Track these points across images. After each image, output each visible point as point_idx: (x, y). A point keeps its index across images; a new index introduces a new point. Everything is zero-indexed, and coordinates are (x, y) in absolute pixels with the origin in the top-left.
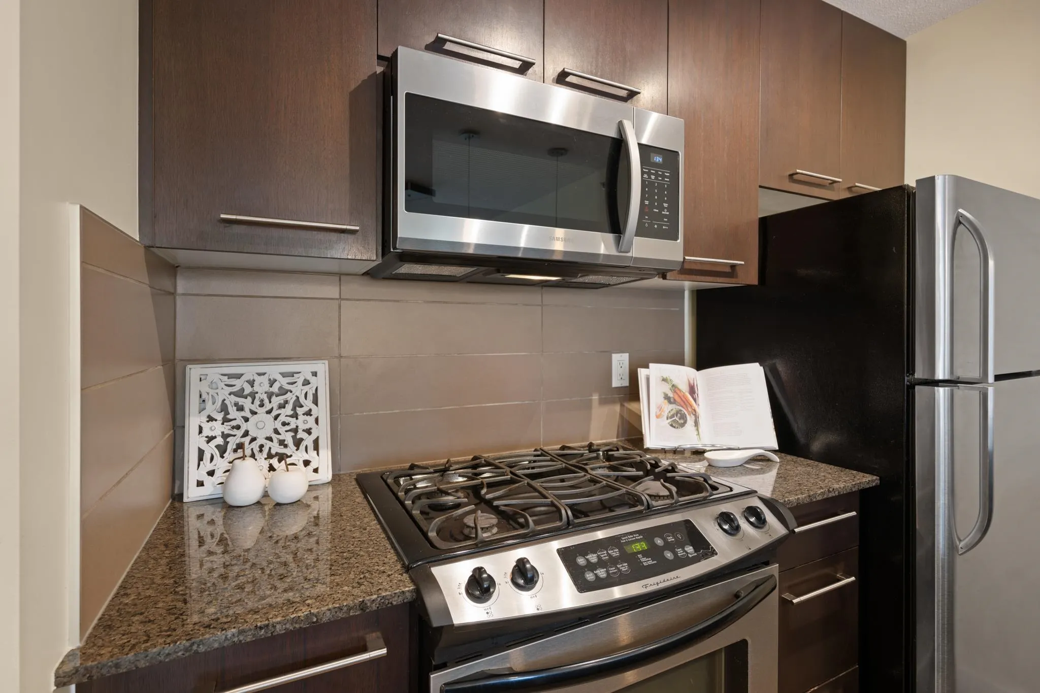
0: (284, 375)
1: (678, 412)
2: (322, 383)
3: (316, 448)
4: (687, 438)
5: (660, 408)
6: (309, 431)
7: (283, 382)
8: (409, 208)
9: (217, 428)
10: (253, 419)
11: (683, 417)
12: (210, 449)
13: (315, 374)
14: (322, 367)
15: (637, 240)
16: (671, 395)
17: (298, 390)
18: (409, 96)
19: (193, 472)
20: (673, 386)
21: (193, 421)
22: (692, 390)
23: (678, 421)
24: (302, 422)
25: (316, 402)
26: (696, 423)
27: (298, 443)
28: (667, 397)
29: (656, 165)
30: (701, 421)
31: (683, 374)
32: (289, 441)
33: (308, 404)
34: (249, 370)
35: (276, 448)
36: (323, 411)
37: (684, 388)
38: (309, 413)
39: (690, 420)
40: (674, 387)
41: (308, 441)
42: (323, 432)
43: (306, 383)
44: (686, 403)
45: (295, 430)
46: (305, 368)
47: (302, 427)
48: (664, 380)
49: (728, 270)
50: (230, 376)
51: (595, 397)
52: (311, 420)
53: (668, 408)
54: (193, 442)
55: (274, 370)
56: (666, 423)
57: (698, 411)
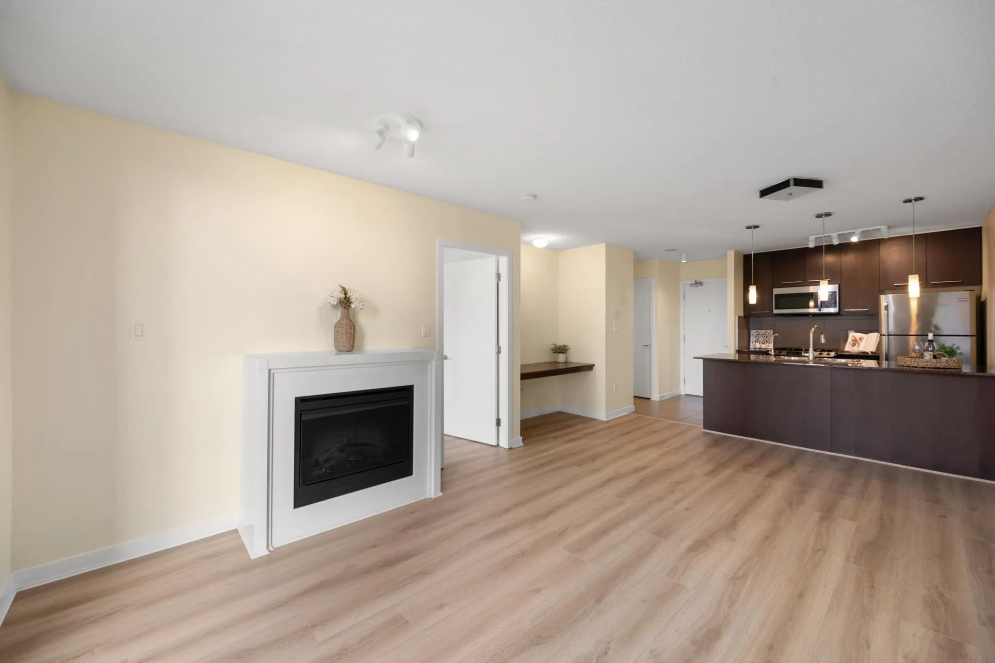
2: (772, 333)
3: (770, 343)
4: (855, 349)
5: (850, 342)
7: (765, 333)
8: (776, 309)
9: (755, 339)
10: (760, 337)
11: (855, 344)
12: (754, 342)
14: (772, 331)
15: (822, 309)
17: (767, 334)
18: (775, 295)
19: (751, 344)
21: (752, 338)
22: (861, 339)
23: (854, 345)
24: (768, 339)
26: (858, 346)
27: (767, 342)
28: (853, 340)
30: (860, 346)
31: (858, 335)
32: (765, 342)
33: (769, 336)
34: (760, 331)
35: (763, 343)
36: (772, 337)
37: (858, 338)
39: (857, 345)
40: (855, 338)
41: (768, 342)
42: (772, 341)
43: (769, 333)
44: (857, 341)
45: (766, 340)
46: (769, 331)
48: (853, 336)
49: (865, 311)
50: (757, 331)
51: (842, 341)
52: (770, 339)
53: (852, 342)
54: (751, 340)
55: (764, 331)
56: (850, 345)
57: (860, 343)
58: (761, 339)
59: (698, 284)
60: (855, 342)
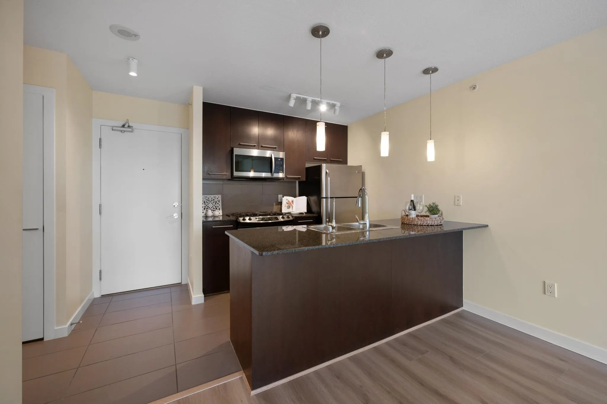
0: (214, 197)
1: (289, 206)
2: (220, 199)
3: (219, 209)
4: (290, 210)
5: (285, 205)
6: (218, 207)
7: (214, 198)
8: (236, 171)
9: (204, 206)
10: (209, 204)
11: (290, 207)
13: (219, 197)
14: (220, 196)
15: (275, 174)
16: (288, 202)
17: (216, 200)
18: (235, 155)
20: (289, 201)
22: (292, 202)
23: (289, 207)
25: (219, 202)
26: (292, 208)
27: (216, 208)
28: (287, 203)
29: (279, 161)
30: (293, 208)
31: (290, 199)
32: (215, 208)
33: (218, 202)
34: (208, 196)
35: (213, 209)
36: (220, 203)
37: (291, 201)
38: (218, 204)
39: (291, 207)
41: (218, 208)
42: (220, 207)
43: (217, 198)
44: (290, 204)
45: (216, 206)
46: (217, 196)
47: (217, 206)
48: (287, 200)
49: (298, 178)
50: (205, 197)
51: (274, 204)
52: (218, 205)
53: (287, 205)
55: (212, 196)
56: (286, 208)
57: (293, 205)
58: (210, 205)
59: (126, 127)
60: (289, 205)
